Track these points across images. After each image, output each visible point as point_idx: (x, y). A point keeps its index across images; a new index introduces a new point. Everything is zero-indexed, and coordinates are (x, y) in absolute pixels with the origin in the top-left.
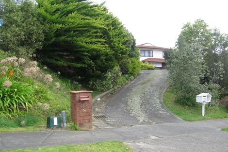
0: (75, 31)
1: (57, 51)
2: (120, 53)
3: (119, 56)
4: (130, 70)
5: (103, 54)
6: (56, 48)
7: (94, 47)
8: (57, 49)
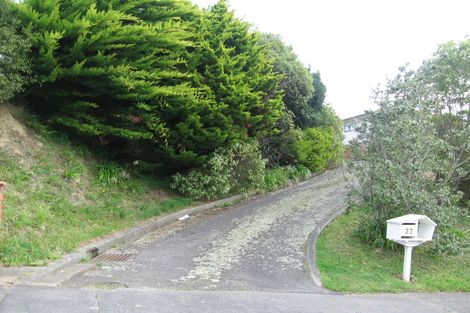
0: (107, 53)
1: (78, 98)
2: (246, 110)
3: (244, 116)
4: (303, 156)
5: (193, 110)
6: (75, 94)
7: (167, 91)
8: (80, 95)
